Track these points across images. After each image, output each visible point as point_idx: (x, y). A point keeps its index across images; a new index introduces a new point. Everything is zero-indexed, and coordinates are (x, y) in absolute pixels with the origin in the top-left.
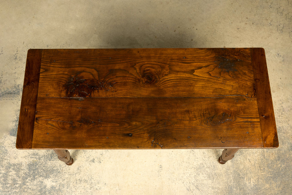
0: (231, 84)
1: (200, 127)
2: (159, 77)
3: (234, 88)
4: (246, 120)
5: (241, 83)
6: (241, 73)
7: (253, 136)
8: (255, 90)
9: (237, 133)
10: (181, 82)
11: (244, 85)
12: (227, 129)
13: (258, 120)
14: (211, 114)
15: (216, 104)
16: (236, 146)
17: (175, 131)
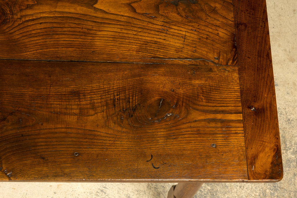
0: (181, 32)
1: (102, 131)
2: (11, 11)
3: (187, 43)
4: (211, 116)
5: (203, 32)
6: (206, 8)
7: (224, 154)
8: (234, 49)
9: (189, 147)
10: (64, 24)
11: (212, 36)
12: (168, 137)
13: (240, 117)
14: (131, 100)
15: (145, 78)
16: (186, 177)
17: (44, 140)
